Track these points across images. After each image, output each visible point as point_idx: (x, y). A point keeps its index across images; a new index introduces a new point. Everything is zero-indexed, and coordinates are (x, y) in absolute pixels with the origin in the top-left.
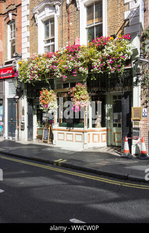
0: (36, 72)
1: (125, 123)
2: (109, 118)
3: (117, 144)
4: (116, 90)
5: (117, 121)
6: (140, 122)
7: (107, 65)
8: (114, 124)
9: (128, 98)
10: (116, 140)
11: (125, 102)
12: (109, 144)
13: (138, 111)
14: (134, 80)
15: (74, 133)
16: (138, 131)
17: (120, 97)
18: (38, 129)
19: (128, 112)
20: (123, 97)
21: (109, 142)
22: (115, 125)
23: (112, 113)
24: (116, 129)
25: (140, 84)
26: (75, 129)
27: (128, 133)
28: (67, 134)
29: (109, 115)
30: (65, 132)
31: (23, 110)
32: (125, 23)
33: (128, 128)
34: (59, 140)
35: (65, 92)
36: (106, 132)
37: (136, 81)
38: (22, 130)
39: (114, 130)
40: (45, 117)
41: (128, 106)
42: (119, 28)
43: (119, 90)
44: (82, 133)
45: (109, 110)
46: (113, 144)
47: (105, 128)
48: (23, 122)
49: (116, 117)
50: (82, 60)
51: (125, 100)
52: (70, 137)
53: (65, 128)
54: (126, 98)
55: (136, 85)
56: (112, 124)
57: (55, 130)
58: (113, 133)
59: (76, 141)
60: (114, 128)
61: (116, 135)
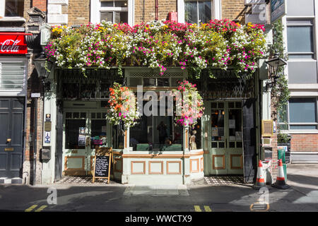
0: (101, 52)
1: (248, 141)
2: (206, 135)
3: (217, 172)
4: (234, 96)
5: (216, 138)
6: (270, 139)
8: (212, 143)
9: (252, 107)
10: (216, 166)
11: (247, 112)
12: (207, 173)
13: (269, 125)
14: (264, 85)
15: (165, 160)
17: (239, 104)
18: (68, 157)
19: (252, 127)
20: (245, 105)
21: (207, 171)
22: (214, 145)
23: (209, 127)
24: (216, 151)
25: (270, 90)
26: (164, 153)
27: (252, 155)
28: (151, 162)
29: (206, 130)
30: (147, 160)
31: (49, 121)
32: (246, 8)
33: (253, 148)
34: (132, 173)
36: (202, 156)
37: (266, 86)
38: (41, 161)
39: (213, 151)
40: (86, 134)
41: (252, 118)
42: (238, 13)
43: (239, 96)
44: (179, 160)
45: (206, 123)
46: (212, 172)
47: (201, 150)
48: (45, 145)
49: (215, 134)
51: (247, 110)
52: (156, 167)
53: (147, 153)
54: (248, 107)
55: (266, 92)
56: (210, 144)
57: (127, 157)
58: (212, 156)
59: (168, 173)
60: (213, 149)
61: (216, 158)
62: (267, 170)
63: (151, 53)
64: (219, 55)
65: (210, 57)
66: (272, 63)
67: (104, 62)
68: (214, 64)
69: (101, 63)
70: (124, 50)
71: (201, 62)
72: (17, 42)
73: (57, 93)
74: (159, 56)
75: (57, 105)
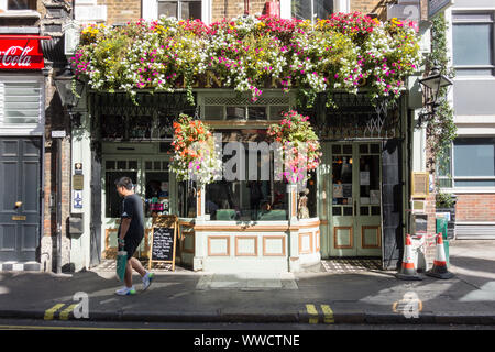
0: (161, 66)
1: (390, 204)
2: (324, 195)
3: (341, 253)
4: (368, 135)
5: (340, 201)
6: (425, 202)
7: (373, 77)
8: (334, 208)
9: (396, 151)
10: (339, 243)
11: (389, 160)
12: (326, 254)
13: (424, 180)
14: (416, 117)
15: (260, 235)
16: (423, 221)
17: (375, 147)
19: (397, 183)
20: (384, 149)
21: (325, 250)
22: (336, 211)
24: (340, 220)
25: (425, 125)
26: (261, 223)
27: (396, 226)
28: (239, 237)
29: (324, 188)
30: (232, 235)
31: (79, 174)
33: (397, 215)
34: (210, 255)
35: (234, 130)
36: (317, 228)
37: (420, 119)
38: (69, 235)
39: (335, 221)
41: (396, 168)
42: (376, 3)
43: (376, 135)
44: (283, 234)
45: (325, 177)
46: (333, 254)
47: (317, 219)
48: (75, 211)
49: (339, 194)
50: (314, 57)
51: (389, 157)
52: (246, 246)
53: (233, 223)
54: (391, 152)
55: (420, 127)
56: (330, 209)
57: (201, 230)
58: (332, 229)
59: (265, 255)
60: (335, 217)
61: (339, 231)
62: (418, 250)
63: (238, 67)
64: (345, 70)
65: (331, 73)
66: (428, 83)
67: (164, 81)
68: (337, 85)
69: (160, 82)
70: (196, 63)
71: (317, 82)
72: (28, 50)
73: (92, 130)
74: (250, 72)
75: (92, 149)
